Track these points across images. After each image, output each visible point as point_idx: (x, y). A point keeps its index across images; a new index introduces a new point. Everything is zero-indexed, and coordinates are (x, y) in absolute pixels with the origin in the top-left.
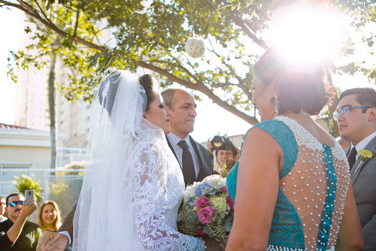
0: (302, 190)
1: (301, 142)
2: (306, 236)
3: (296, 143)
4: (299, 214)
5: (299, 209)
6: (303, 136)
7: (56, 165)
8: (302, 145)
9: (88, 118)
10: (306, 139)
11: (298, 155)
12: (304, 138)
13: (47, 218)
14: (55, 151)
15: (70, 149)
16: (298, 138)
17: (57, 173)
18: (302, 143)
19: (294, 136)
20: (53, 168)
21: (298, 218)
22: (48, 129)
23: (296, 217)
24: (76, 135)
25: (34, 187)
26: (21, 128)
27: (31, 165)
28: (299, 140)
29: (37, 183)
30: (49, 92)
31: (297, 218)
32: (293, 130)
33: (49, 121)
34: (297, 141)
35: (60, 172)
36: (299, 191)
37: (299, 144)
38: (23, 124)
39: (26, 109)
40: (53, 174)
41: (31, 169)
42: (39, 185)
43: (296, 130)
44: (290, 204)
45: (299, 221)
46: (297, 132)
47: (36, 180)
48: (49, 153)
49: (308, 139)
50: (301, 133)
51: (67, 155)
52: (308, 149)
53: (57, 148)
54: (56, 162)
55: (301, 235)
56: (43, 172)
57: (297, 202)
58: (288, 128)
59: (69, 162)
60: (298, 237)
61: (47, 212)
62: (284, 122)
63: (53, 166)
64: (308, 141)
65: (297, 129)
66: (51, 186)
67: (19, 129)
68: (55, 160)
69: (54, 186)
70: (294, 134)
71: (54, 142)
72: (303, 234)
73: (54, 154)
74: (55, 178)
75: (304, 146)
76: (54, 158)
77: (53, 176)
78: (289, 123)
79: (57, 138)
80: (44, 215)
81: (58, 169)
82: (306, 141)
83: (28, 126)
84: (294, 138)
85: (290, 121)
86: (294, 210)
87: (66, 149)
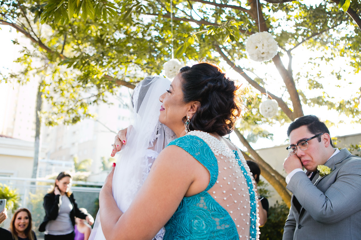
0: (231, 195)
1: (217, 152)
2: (241, 236)
3: (212, 153)
4: (232, 216)
5: (231, 212)
6: (218, 146)
7: (38, 175)
8: (219, 154)
9: (74, 133)
10: (221, 148)
11: (218, 164)
12: (219, 147)
13: (20, 226)
14: (38, 161)
15: (54, 161)
16: (214, 149)
17: (37, 183)
18: (219, 153)
19: (209, 148)
20: (34, 178)
21: (232, 220)
22: (33, 140)
23: (230, 220)
24: (60, 148)
25: (12, 195)
26: (6, 137)
27: (12, 174)
28: (215, 150)
29: (15, 191)
30: (37, 104)
31: (231, 222)
32: (207, 142)
33: (34, 133)
34: (213, 151)
35: (41, 182)
36: (229, 196)
37: (216, 154)
38: (10, 135)
39: (15, 120)
40: (33, 183)
41: (12, 178)
42: (18, 193)
43: (210, 142)
44: (223, 209)
45: (233, 223)
46: (212, 143)
47: (16, 188)
48: (31, 163)
49: (223, 148)
50: (215, 143)
51: (50, 167)
52: (226, 156)
53: (40, 159)
54: (38, 172)
55: (236, 236)
56: (24, 181)
57: (228, 207)
58: (202, 141)
59: (51, 174)
60: (234, 239)
61: (20, 218)
62: (197, 136)
63: (34, 175)
64: (223, 150)
65: (211, 140)
66: (29, 196)
67: (4, 138)
68: (36, 170)
69: (33, 196)
70: (209, 145)
71: (37, 152)
72: (238, 235)
73: (36, 164)
74: (35, 188)
75: (221, 155)
76: (35, 168)
77: (33, 186)
78: (202, 137)
79: (40, 149)
80: (17, 221)
81: (38, 179)
82: (221, 150)
83: (14, 137)
84: (210, 150)
85: (202, 134)
86: (227, 214)
87: (50, 161)
